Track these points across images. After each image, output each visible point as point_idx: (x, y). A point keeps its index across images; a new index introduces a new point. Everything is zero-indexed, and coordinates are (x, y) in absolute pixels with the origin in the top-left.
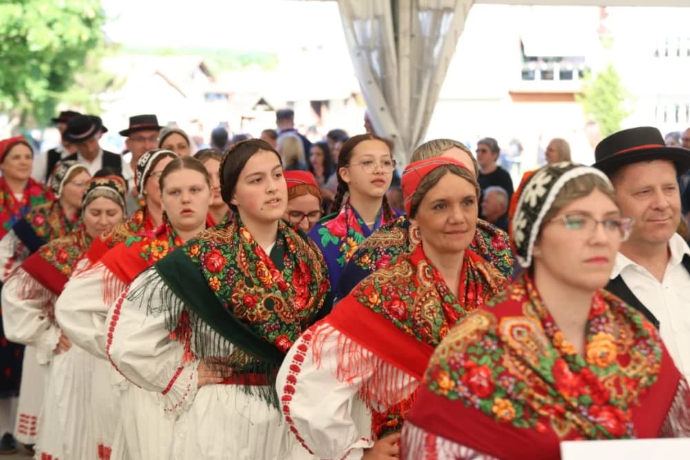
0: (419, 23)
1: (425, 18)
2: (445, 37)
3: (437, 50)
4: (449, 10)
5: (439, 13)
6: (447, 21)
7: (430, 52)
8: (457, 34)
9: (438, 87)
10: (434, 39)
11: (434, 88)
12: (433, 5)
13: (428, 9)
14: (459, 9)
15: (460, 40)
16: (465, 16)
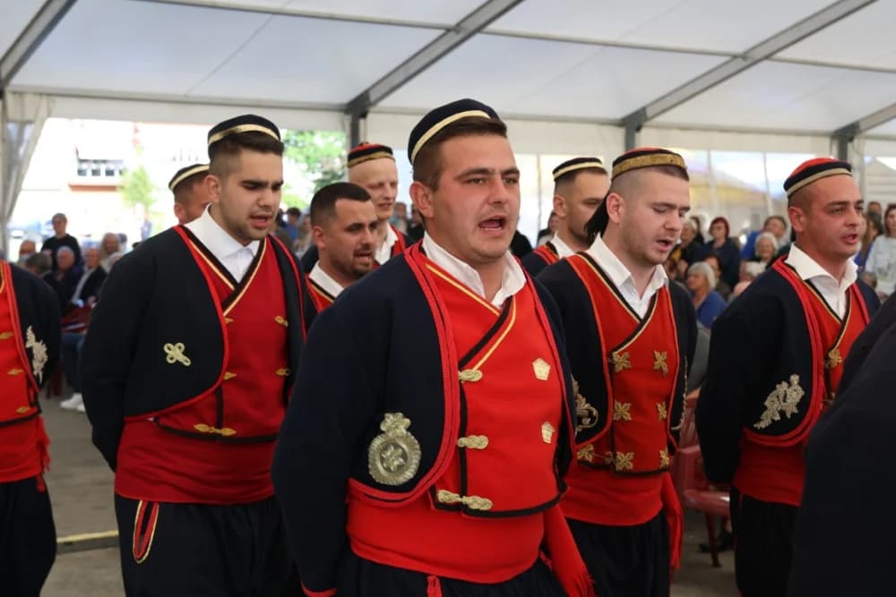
0: (8, 131)
1: (12, 127)
2: (28, 142)
3: (21, 151)
4: (30, 122)
5: (23, 124)
6: (28, 130)
7: (16, 151)
8: (35, 139)
9: (23, 177)
10: (20, 141)
11: (20, 178)
12: (18, 117)
13: (14, 121)
14: (38, 122)
15: (40, 141)
16: (42, 123)
